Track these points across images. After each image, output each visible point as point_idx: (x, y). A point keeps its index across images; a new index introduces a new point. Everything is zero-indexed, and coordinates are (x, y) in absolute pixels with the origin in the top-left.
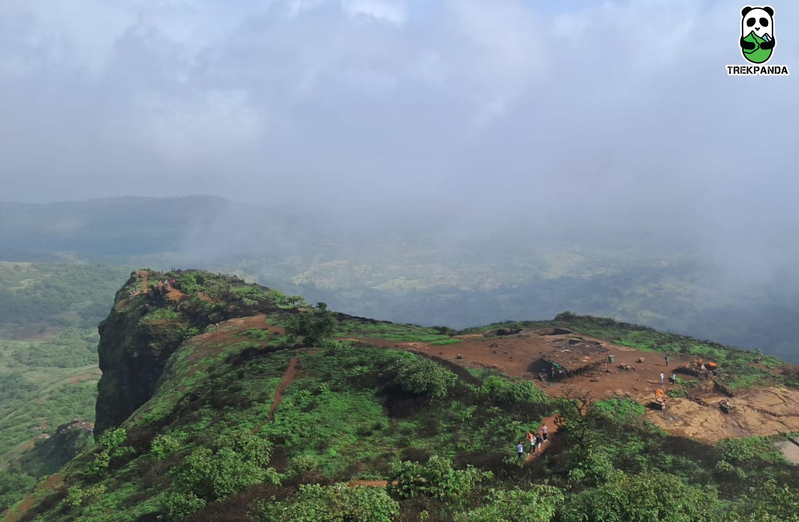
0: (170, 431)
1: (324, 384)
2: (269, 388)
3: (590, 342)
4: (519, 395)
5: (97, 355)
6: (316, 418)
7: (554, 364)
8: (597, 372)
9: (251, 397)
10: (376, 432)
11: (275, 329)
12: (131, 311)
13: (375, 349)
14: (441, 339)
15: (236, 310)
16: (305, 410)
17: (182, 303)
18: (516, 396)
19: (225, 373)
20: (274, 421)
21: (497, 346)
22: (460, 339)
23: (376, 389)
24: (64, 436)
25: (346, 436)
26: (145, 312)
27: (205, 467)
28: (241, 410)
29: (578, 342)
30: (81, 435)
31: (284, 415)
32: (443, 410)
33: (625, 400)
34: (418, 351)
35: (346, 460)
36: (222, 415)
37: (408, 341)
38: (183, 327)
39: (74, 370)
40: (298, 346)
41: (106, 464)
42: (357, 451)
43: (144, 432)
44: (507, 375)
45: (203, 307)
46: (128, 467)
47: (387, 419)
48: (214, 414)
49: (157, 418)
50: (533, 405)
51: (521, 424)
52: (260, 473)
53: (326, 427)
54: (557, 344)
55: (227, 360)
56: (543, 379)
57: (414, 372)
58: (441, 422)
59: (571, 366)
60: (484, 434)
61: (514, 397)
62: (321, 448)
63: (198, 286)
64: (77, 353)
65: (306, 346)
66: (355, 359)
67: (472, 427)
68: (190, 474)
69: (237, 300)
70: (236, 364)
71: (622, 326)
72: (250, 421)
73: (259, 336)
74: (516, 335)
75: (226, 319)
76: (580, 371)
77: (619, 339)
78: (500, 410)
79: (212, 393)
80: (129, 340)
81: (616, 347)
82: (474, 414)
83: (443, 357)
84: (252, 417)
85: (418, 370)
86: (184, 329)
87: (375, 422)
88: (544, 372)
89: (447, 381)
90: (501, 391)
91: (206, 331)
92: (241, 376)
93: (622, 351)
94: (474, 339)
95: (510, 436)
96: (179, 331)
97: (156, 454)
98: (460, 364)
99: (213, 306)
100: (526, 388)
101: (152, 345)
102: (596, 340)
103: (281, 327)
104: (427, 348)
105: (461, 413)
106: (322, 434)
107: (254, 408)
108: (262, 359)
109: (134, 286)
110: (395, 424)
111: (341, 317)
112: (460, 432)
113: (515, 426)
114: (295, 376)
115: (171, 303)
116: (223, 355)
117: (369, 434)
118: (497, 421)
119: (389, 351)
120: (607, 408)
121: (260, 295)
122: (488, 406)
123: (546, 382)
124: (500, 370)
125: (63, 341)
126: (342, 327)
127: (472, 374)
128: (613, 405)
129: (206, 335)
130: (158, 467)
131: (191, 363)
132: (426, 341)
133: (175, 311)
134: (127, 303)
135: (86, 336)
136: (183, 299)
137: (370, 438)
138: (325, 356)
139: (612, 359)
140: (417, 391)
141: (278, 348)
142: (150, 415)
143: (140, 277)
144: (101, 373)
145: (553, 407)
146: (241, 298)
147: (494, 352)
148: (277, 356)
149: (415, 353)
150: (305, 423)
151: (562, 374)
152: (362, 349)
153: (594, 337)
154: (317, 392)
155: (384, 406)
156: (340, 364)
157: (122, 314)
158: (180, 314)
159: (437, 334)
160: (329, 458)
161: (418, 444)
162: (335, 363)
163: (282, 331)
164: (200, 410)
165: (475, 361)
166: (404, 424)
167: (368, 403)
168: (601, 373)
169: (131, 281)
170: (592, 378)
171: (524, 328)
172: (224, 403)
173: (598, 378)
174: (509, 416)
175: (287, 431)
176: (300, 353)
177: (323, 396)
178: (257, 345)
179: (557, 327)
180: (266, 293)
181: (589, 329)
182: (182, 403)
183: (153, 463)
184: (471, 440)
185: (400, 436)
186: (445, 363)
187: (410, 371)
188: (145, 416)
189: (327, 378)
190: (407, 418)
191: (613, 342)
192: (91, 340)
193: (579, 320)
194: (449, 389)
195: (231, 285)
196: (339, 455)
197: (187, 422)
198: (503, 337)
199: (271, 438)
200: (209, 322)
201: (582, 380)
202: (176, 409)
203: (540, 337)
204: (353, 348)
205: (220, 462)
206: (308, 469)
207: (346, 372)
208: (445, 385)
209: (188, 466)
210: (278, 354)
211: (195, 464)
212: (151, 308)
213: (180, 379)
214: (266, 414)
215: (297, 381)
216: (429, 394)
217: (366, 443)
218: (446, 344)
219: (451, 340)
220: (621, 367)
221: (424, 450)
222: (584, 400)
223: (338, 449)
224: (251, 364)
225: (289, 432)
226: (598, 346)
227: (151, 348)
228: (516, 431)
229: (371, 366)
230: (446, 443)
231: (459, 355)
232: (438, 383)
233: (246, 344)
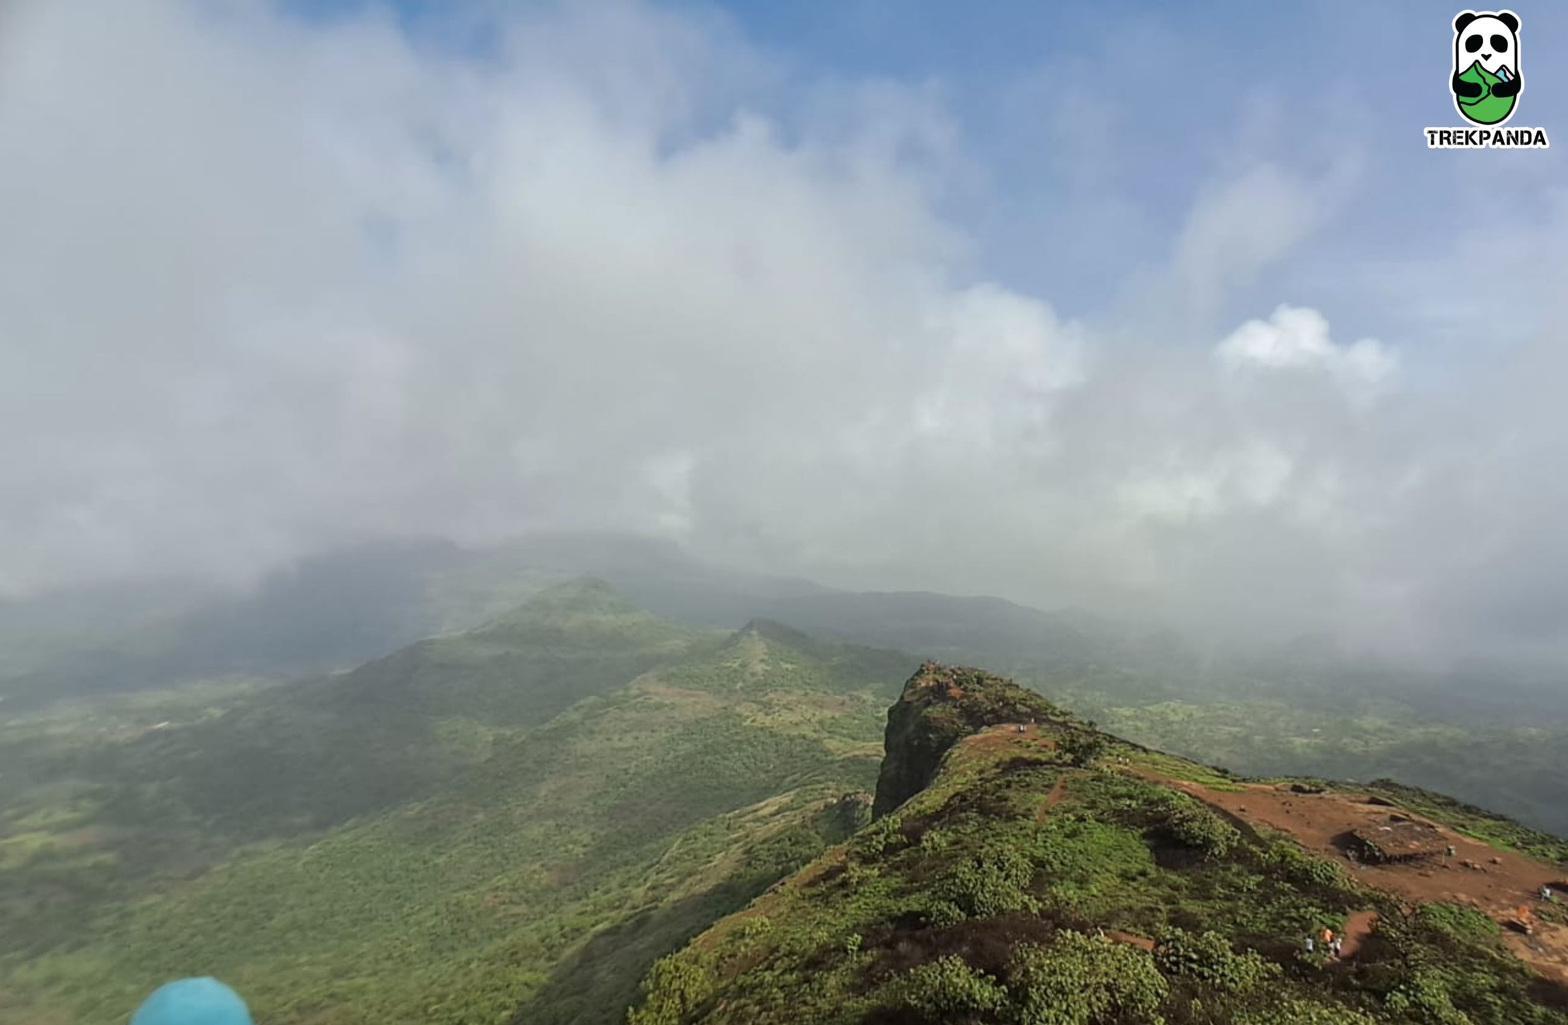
0: (938, 828)
1: (1089, 812)
2: (1034, 803)
3: (1421, 824)
4: (1319, 876)
5: (883, 734)
6: (1079, 848)
7: (1368, 842)
8: (1428, 865)
9: (1016, 810)
10: (1141, 879)
11: (1044, 741)
12: (917, 700)
13: (1145, 782)
14: (1222, 784)
15: (1009, 715)
16: (1067, 836)
17: (961, 701)
18: (1315, 876)
19: (994, 779)
20: (1036, 841)
21: (1290, 805)
22: (1244, 787)
23: (1145, 829)
24: (848, 803)
25: (1108, 875)
26: (928, 703)
27: (969, 880)
28: (1006, 821)
29: (1403, 820)
30: (861, 806)
31: (1046, 837)
32: (1221, 872)
33: (1469, 910)
34: (1194, 794)
35: (1107, 903)
36: (988, 823)
37: (1182, 779)
38: (960, 723)
39: (862, 744)
40: (1065, 764)
41: (881, 848)
42: (1118, 896)
43: (917, 824)
44: (1302, 844)
45: (980, 707)
46: (899, 855)
47: (1154, 866)
48: (980, 819)
49: (929, 812)
50: (1339, 892)
51: (1320, 914)
52: (1019, 896)
53: (1089, 860)
54: (1373, 817)
55: (997, 766)
56: (1352, 859)
57: (1187, 821)
58: (1217, 886)
59: (1391, 849)
60: (1270, 914)
61: (1312, 876)
62: (1082, 882)
63: (977, 686)
64: (867, 729)
65: (1074, 766)
66: (1123, 790)
67: (1256, 901)
68: (954, 884)
69: (1010, 704)
70: (1004, 772)
71: (1468, 809)
72: (1013, 835)
73: (1028, 746)
74: (1317, 795)
75: (999, 722)
76: (1407, 859)
77: (1463, 826)
78: (1293, 888)
79: (980, 798)
80: (912, 727)
81: (1459, 836)
82: (1259, 885)
83: (1223, 806)
84: (1015, 832)
85: (1193, 819)
86: (961, 725)
87: (1140, 867)
88: (1352, 849)
89: (1228, 839)
90: (1294, 863)
91: (981, 732)
92: (1008, 785)
93: (1468, 844)
94: (1264, 792)
95: (1305, 925)
96: (955, 727)
97: (925, 849)
98: (1243, 819)
99: (989, 708)
100: (1329, 869)
101: (931, 736)
102: (1432, 823)
103: (1051, 739)
104: (1205, 791)
105: (1244, 882)
106: (1084, 866)
107: (1019, 823)
108: (1030, 772)
109: (921, 678)
110: (1163, 874)
111: (1112, 739)
112: (1241, 903)
113: (1313, 914)
114: (1061, 797)
115: (953, 698)
116: (993, 760)
117: (1134, 879)
118: (1288, 901)
119: (1161, 788)
120: (1443, 914)
121: (1033, 703)
122: (1277, 880)
123: (1355, 863)
124: (1293, 835)
125: (858, 716)
126: (1111, 751)
127: (1258, 833)
128: (1452, 913)
129: (979, 736)
130: (925, 863)
131: (964, 762)
132: (1203, 783)
133: (955, 707)
134: (914, 693)
135: (876, 715)
136: (962, 697)
137: (1134, 884)
138: (1093, 780)
139: (1453, 852)
140: (1190, 841)
141: (1046, 763)
142: (923, 806)
143: (928, 669)
144: (884, 754)
145: (1365, 899)
146: (1015, 703)
147: (1288, 812)
148: (1045, 772)
149: (1190, 795)
150: (1067, 850)
151: (1379, 857)
152: (1132, 780)
153: (1429, 818)
154: (1081, 819)
155: (1151, 851)
156: (1107, 793)
157: (909, 702)
158: (958, 710)
159: (1217, 776)
160: (1089, 895)
161: (1190, 906)
162: (1102, 790)
163: (1052, 745)
164: (968, 813)
165: (1262, 818)
166: (1173, 877)
167: (1135, 844)
168: (1435, 867)
169: (919, 673)
170: (1423, 871)
171: (1329, 789)
172: (991, 810)
173: (1431, 873)
174: (1305, 899)
175: (1048, 855)
176: (1067, 772)
177: (1087, 825)
178: (1026, 755)
179: (1374, 796)
180: (1039, 701)
181: (1419, 805)
182: (952, 802)
183: (922, 858)
184: (1255, 917)
185: (1168, 890)
186: (1225, 814)
187: (1184, 817)
188: (918, 807)
189: (1092, 805)
190: (1176, 870)
191: (1454, 829)
192: (881, 719)
193: (1405, 791)
194: (1230, 848)
195: (1007, 689)
196: (1100, 895)
197: (955, 823)
198: (1300, 795)
199: (1033, 859)
200: (984, 723)
201: (1407, 870)
202: (947, 805)
203: (1350, 804)
204: (1122, 778)
205: (984, 879)
206: (1068, 904)
207: (1113, 803)
208: (1225, 843)
209: (954, 876)
210: (1046, 769)
211: (961, 875)
212: (935, 701)
213: (952, 776)
214: (1030, 832)
215: (1062, 802)
216: (1205, 850)
217: (1130, 888)
218: (1228, 790)
219: (1233, 788)
220: (1466, 865)
221: (1196, 914)
222: (1412, 906)
223: (1099, 888)
224: (1019, 775)
225: (1051, 857)
226: (1431, 829)
227: (929, 739)
228: (1314, 919)
229: (1140, 802)
230: (1221, 913)
231: (1243, 807)
232: (1216, 839)
233: (1016, 752)
